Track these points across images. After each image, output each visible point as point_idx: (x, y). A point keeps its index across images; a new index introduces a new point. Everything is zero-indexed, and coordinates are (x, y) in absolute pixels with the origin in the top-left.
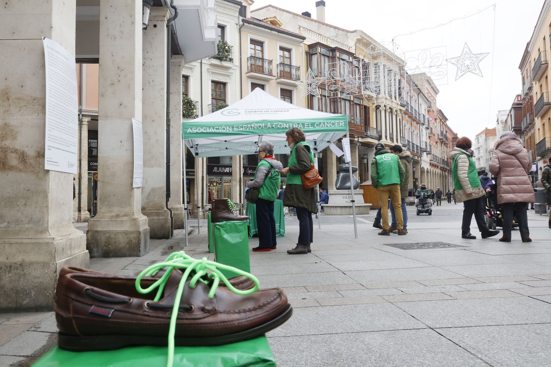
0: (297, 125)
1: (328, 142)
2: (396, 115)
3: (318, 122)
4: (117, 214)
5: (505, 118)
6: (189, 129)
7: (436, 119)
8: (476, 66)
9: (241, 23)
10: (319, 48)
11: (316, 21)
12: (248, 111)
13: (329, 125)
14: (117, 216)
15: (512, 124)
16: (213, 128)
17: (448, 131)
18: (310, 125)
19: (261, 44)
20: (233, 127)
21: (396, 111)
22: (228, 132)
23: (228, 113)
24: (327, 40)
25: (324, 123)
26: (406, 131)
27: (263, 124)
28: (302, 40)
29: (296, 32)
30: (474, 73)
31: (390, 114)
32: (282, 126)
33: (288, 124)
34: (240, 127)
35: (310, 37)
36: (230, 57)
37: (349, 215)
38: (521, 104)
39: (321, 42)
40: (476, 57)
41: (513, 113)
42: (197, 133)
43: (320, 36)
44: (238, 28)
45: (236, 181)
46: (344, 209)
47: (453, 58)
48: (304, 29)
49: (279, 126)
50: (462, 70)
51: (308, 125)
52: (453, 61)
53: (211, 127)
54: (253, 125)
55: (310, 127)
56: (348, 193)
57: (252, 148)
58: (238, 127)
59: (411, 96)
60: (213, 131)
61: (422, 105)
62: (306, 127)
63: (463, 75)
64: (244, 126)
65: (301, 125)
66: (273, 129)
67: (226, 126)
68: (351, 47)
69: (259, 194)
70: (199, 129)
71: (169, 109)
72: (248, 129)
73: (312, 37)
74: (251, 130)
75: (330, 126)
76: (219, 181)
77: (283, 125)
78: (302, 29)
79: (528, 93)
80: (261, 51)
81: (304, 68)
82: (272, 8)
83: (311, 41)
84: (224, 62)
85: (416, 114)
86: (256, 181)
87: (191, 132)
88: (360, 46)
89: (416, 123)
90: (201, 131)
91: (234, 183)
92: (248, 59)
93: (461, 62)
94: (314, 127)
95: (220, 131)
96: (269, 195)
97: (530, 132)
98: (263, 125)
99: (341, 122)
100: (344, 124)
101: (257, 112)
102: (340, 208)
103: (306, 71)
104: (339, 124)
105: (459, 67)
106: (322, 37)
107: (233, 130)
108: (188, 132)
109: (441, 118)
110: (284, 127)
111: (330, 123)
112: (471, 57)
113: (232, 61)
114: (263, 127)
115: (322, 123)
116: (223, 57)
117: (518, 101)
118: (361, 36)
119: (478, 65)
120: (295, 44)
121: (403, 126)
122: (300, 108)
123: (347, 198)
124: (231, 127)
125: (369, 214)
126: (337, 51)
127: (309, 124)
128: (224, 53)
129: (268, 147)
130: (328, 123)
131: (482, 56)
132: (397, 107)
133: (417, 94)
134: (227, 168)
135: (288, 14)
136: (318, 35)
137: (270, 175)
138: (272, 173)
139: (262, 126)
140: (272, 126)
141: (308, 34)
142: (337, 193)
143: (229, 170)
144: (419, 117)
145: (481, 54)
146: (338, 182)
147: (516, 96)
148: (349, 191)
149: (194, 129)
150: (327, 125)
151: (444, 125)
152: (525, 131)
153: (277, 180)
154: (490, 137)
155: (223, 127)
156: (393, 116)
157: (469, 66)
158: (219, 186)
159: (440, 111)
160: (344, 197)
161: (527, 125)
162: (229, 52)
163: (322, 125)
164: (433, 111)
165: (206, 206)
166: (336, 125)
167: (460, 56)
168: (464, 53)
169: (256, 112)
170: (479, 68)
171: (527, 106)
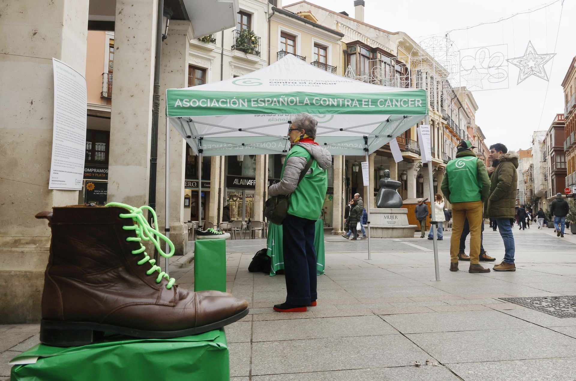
0: (350, 102)
1: (389, 136)
2: (438, 128)
3: (382, 98)
4: (17, 238)
5: (543, 138)
6: (178, 100)
7: (474, 137)
8: (540, 69)
9: (271, 11)
10: (359, 47)
11: (354, 21)
12: (274, 81)
13: (398, 104)
14: (16, 243)
15: (551, 144)
16: (218, 101)
17: (485, 150)
18: (370, 103)
19: (293, 38)
20: (249, 101)
21: (438, 124)
22: (241, 107)
23: (244, 82)
24: (367, 40)
25: (391, 101)
26: (447, 146)
27: (298, 98)
28: (340, 37)
29: (334, 28)
30: (538, 76)
31: (432, 127)
32: (327, 103)
33: (336, 100)
34: (261, 101)
35: (349, 36)
36: (257, 50)
37: (391, 238)
38: (564, 124)
39: (361, 41)
40: (542, 58)
41: (553, 132)
42: (191, 108)
43: (359, 35)
44: (268, 17)
45: (259, 195)
46: (385, 232)
47: (515, 58)
48: (342, 26)
49: (322, 102)
50: (526, 72)
51: (366, 103)
52: (515, 61)
53: (214, 100)
54: (281, 99)
55: (370, 106)
56: (390, 212)
57: (279, 146)
58: (257, 101)
59: (452, 110)
60: (217, 106)
61: (462, 120)
62: (363, 105)
63: (526, 78)
64: (266, 99)
65: (357, 102)
66: (312, 107)
67: (238, 98)
68: (393, 51)
69: (288, 207)
70: (194, 102)
71: (158, 81)
72: (273, 105)
73: (350, 35)
74: (278, 106)
75: (401, 106)
76: (240, 195)
77: (329, 101)
78: (340, 25)
79: (572, 111)
80: (293, 46)
81: (341, 69)
82: (306, 5)
83: (350, 39)
84: (250, 55)
85: (456, 129)
86: (283, 184)
87: (181, 106)
88: (402, 50)
89: (457, 139)
90: (197, 105)
91: (257, 197)
92: (278, 54)
93: (524, 63)
94: (377, 106)
95: (228, 106)
96: (307, 210)
97: (573, 153)
98: (298, 100)
99: (417, 99)
100: (421, 104)
101: (288, 83)
102: (381, 230)
103: (344, 73)
104: (415, 104)
105: (522, 69)
106: (361, 36)
107: (249, 106)
108: (176, 106)
109: (479, 136)
110: (330, 103)
111: (401, 101)
112: (535, 58)
113: (259, 55)
114: (296, 103)
115: (389, 100)
116: (248, 49)
117: (559, 120)
118: (404, 39)
119: (543, 67)
120: (331, 41)
121: (444, 141)
122: (353, 81)
123: (390, 217)
124: (246, 100)
125: (414, 237)
126: (378, 52)
127: (368, 101)
128: (250, 45)
129: (307, 123)
130: (397, 101)
131: (548, 57)
132: (439, 120)
133: (458, 107)
134: (250, 180)
135: (324, 11)
136: (357, 33)
137: (308, 173)
138: (312, 169)
139: (295, 100)
140: (311, 102)
141: (347, 32)
142: (378, 212)
143: (252, 183)
144: (460, 133)
145: (547, 54)
146: (379, 200)
147: (556, 115)
148: (391, 210)
149: (186, 101)
150: (397, 103)
151: (482, 143)
152: (567, 151)
153: (322, 183)
154: (524, 159)
155: (233, 100)
156: (435, 129)
157: (533, 68)
158: (240, 201)
159: (479, 128)
160: (386, 217)
161: (570, 144)
162: (256, 43)
163: (388, 103)
164: (472, 128)
165: (222, 223)
166: (410, 104)
167: (523, 56)
168: (528, 52)
169: (286, 83)
170: (544, 70)
171: (571, 125)
